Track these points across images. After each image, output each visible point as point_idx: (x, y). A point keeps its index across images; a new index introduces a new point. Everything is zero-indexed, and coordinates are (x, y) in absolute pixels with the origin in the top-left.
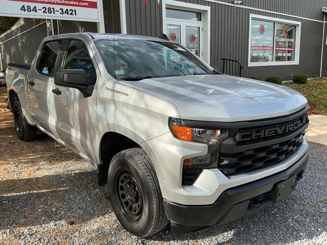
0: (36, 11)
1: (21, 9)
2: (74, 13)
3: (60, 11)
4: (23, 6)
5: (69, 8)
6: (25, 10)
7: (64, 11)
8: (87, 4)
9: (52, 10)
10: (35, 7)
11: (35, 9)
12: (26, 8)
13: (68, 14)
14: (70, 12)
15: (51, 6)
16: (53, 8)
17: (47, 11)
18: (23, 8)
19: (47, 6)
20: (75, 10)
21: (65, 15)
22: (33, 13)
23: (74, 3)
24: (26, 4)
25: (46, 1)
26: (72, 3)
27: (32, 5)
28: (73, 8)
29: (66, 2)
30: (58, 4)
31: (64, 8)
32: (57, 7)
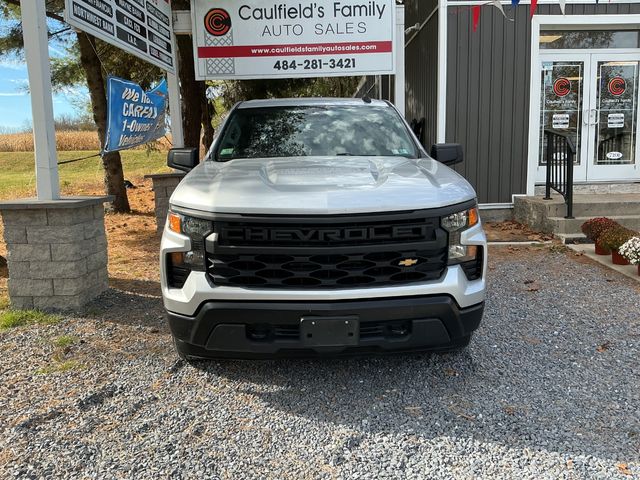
0: (295, 67)
1: (275, 67)
2: (351, 64)
3: (330, 64)
4: (278, 63)
5: (344, 57)
6: (279, 68)
7: (336, 63)
8: (375, 47)
9: (318, 64)
10: (294, 62)
11: (293, 65)
12: (281, 65)
13: (342, 66)
14: (345, 64)
15: (317, 57)
16: (320, 61)
17: (310, 66)
18: (277, 65)
19: (311, 58)
20: (353, 60)
21: (338, 68)
22: (290, 70)
23: (354, 48)
24: (281, 59)
25: (310, 50)
26: (349, 48)
27: (290, 59)
28: (350, 56)
29: (340, 48)
30: (327, 53)
31: (337, 58)
32: (326, 58)
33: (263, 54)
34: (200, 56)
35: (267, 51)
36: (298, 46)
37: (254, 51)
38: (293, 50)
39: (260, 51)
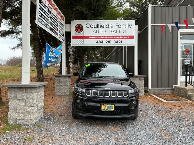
0: (103, 43)
2: (121, 42)
3: (114, 42)
4: (98, 41)
5: (118, 40)
8: (128, 37)
9: (110, 42)
10: (102, 41)
11: (102, 42)
12: (99, 42)
14: (119, 42)
15: (110, 40)
16: (111, 41)
17: (108, 42)
18: (97, 42)
19: (108, 40)
20: (121, 41)
21: (116, 43)
22: (101, 43)
23: (122, 37)
24: (99, 40)
25: (108, 37)
26: (120, 37)
27: (101, 40)
28: (120, 40)
29: (117, 37)
30: (113, 39)
31: (116, 40)
32: (113, 40)
33: (93, 39)
34: (73, 38)
35: (94, 37)
36: (104, 36)
37: (90, 37)
38: (102, 37)
39: (92, 37)
